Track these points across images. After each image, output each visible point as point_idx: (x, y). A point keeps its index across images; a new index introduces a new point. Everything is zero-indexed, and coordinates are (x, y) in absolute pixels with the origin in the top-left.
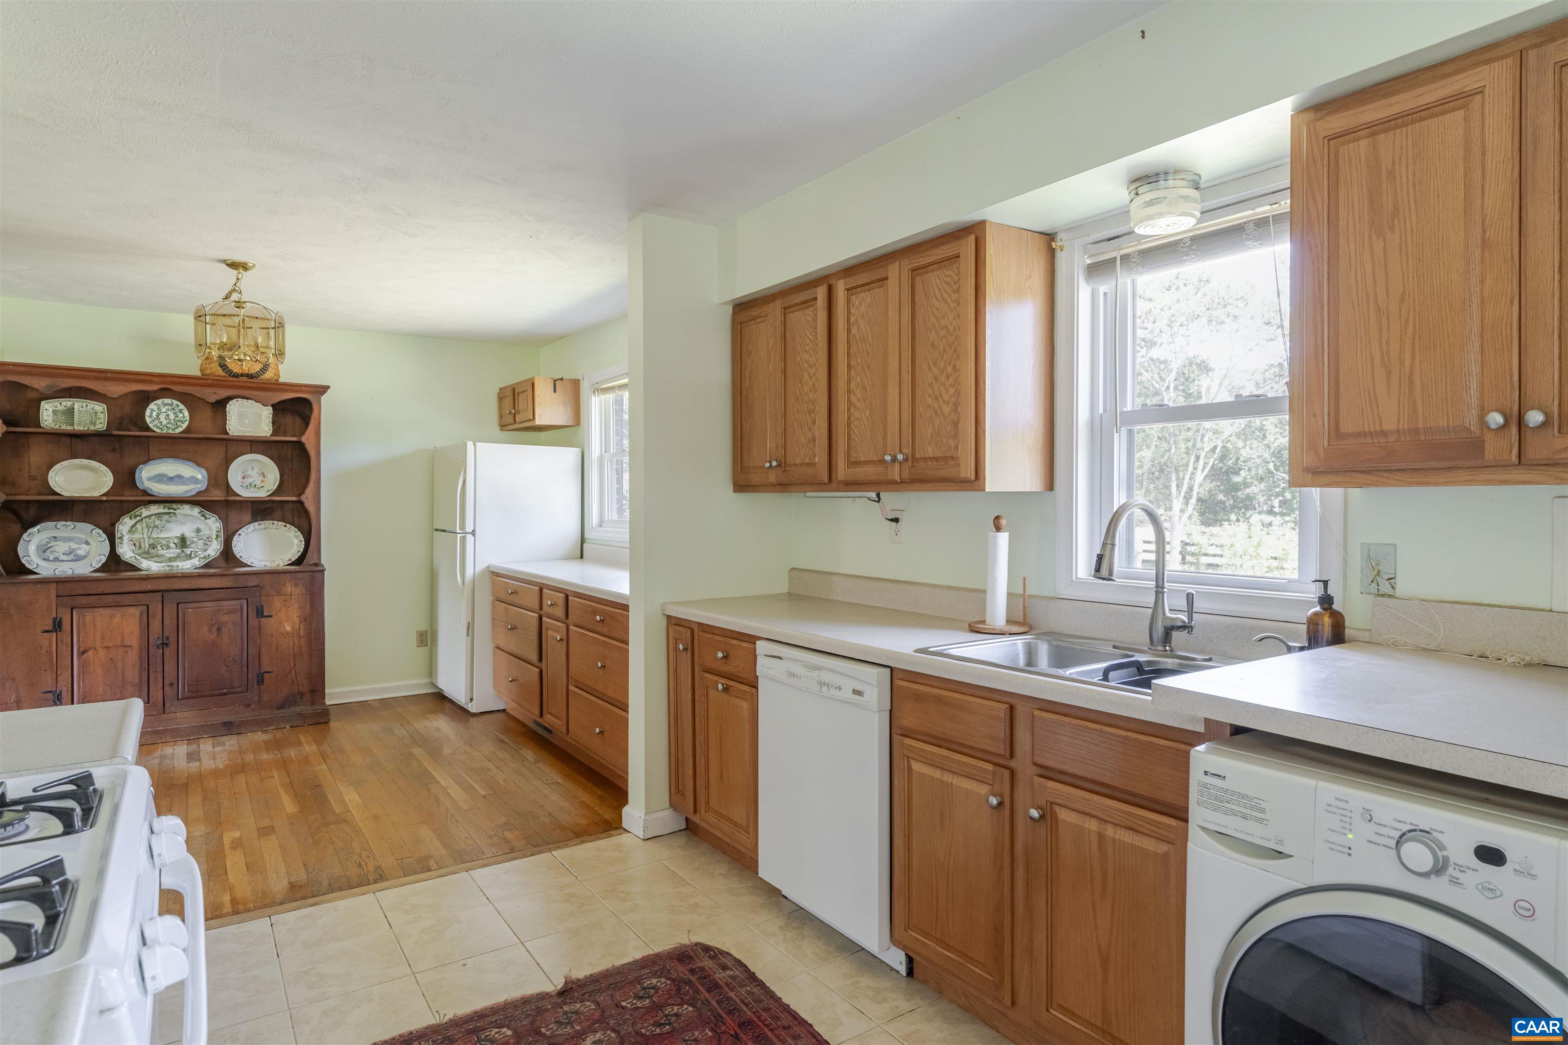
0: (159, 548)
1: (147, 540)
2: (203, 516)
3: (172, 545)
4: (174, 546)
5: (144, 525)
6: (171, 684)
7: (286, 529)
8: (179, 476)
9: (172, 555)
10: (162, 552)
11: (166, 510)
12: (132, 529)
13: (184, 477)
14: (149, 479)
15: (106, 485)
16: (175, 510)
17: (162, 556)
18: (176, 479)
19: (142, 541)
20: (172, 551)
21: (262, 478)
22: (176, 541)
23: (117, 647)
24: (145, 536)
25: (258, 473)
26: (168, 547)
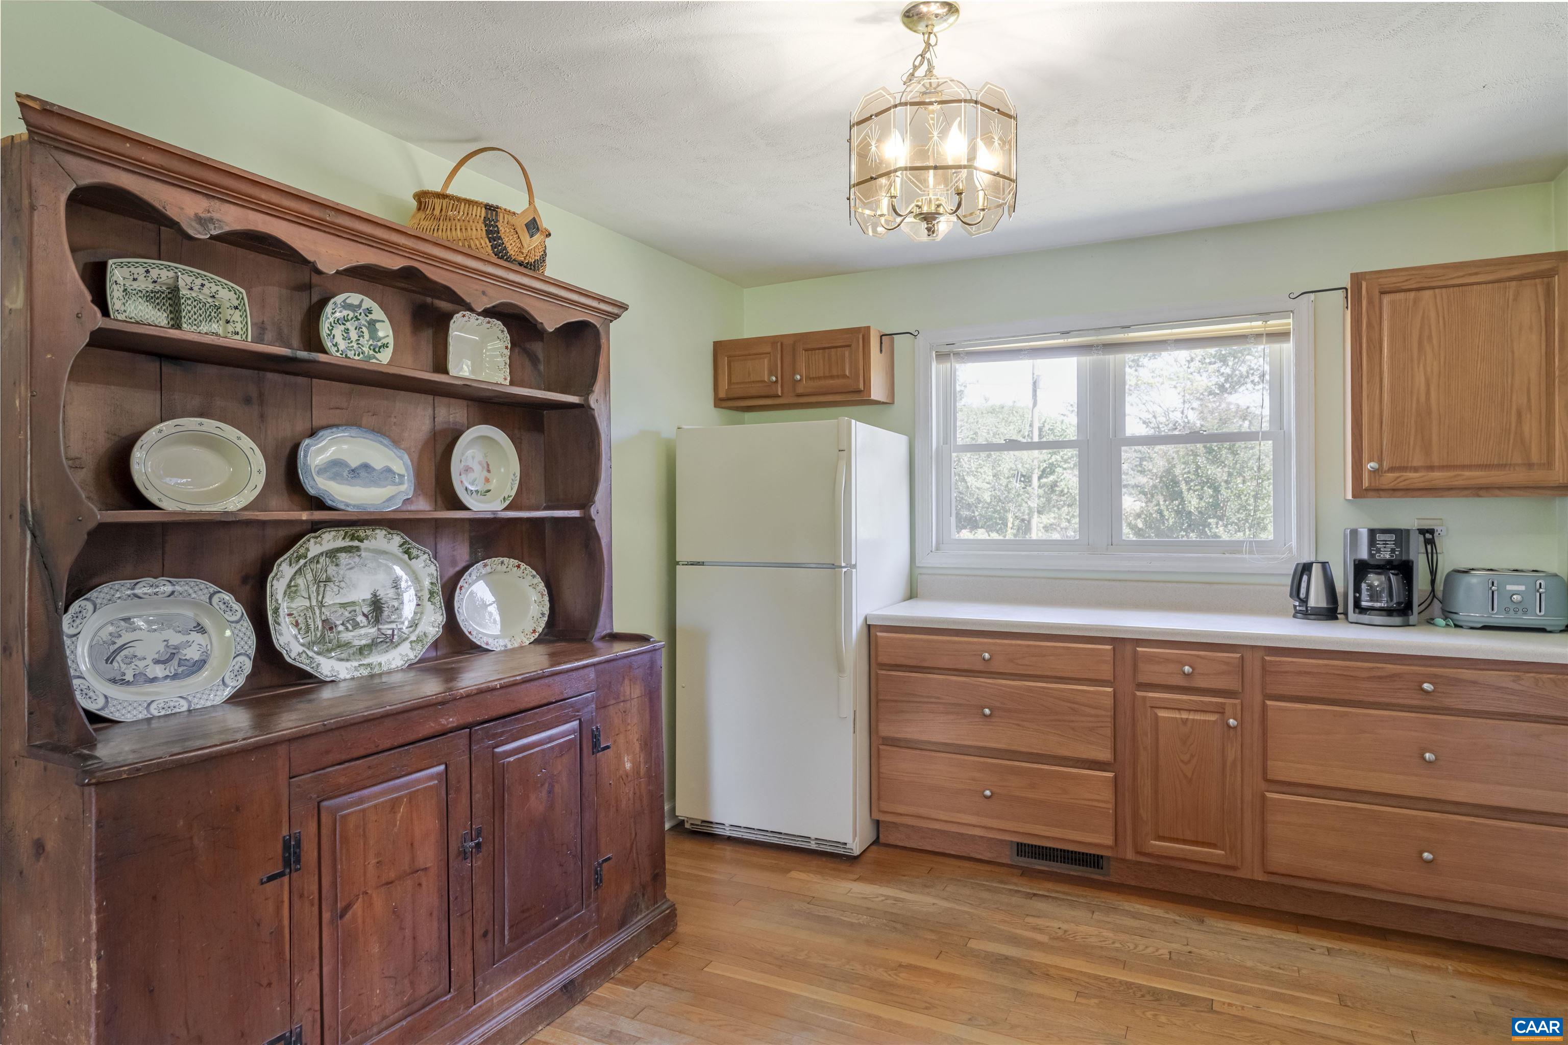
0: (341, 628)
1: (317, 612)
2: (407, 552)
3: (360, 619)
4: (364, 619)
5: (310, 576)
6: (485, 935)
7: (519, 572)
8: (366, 467)
9: (363, 642)
10: (346, 636)
11: (347, 543)
12: (291, 591)
13: (374, 469)
14: (322, 471)
15: (251, 485)
16: (361, 541)
17: (347, 644)
18: (363, 474)
19: (309, 614)
20: (363, 631)
21: (485, 473)
22: (366, 610)
23: (401, 877)
24: (314, 603)
25: (480, 463)
26: (356, 625)
